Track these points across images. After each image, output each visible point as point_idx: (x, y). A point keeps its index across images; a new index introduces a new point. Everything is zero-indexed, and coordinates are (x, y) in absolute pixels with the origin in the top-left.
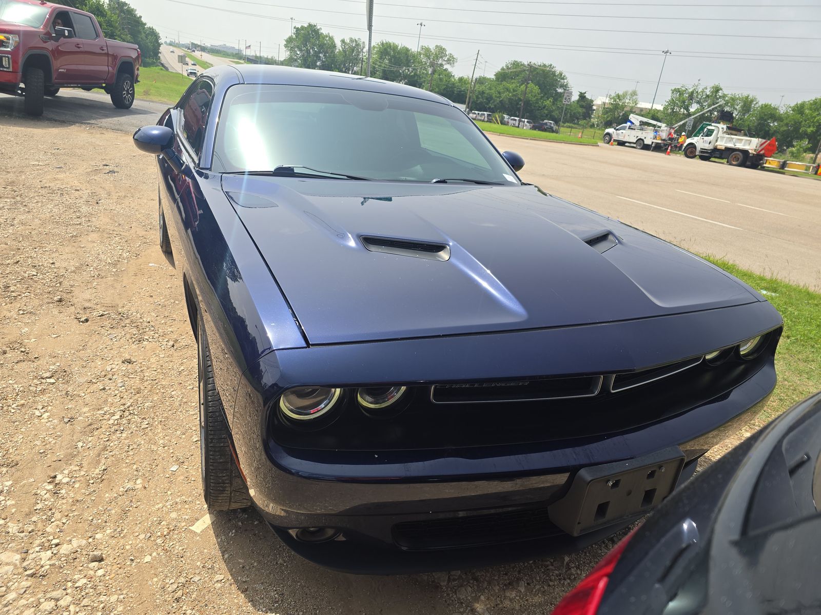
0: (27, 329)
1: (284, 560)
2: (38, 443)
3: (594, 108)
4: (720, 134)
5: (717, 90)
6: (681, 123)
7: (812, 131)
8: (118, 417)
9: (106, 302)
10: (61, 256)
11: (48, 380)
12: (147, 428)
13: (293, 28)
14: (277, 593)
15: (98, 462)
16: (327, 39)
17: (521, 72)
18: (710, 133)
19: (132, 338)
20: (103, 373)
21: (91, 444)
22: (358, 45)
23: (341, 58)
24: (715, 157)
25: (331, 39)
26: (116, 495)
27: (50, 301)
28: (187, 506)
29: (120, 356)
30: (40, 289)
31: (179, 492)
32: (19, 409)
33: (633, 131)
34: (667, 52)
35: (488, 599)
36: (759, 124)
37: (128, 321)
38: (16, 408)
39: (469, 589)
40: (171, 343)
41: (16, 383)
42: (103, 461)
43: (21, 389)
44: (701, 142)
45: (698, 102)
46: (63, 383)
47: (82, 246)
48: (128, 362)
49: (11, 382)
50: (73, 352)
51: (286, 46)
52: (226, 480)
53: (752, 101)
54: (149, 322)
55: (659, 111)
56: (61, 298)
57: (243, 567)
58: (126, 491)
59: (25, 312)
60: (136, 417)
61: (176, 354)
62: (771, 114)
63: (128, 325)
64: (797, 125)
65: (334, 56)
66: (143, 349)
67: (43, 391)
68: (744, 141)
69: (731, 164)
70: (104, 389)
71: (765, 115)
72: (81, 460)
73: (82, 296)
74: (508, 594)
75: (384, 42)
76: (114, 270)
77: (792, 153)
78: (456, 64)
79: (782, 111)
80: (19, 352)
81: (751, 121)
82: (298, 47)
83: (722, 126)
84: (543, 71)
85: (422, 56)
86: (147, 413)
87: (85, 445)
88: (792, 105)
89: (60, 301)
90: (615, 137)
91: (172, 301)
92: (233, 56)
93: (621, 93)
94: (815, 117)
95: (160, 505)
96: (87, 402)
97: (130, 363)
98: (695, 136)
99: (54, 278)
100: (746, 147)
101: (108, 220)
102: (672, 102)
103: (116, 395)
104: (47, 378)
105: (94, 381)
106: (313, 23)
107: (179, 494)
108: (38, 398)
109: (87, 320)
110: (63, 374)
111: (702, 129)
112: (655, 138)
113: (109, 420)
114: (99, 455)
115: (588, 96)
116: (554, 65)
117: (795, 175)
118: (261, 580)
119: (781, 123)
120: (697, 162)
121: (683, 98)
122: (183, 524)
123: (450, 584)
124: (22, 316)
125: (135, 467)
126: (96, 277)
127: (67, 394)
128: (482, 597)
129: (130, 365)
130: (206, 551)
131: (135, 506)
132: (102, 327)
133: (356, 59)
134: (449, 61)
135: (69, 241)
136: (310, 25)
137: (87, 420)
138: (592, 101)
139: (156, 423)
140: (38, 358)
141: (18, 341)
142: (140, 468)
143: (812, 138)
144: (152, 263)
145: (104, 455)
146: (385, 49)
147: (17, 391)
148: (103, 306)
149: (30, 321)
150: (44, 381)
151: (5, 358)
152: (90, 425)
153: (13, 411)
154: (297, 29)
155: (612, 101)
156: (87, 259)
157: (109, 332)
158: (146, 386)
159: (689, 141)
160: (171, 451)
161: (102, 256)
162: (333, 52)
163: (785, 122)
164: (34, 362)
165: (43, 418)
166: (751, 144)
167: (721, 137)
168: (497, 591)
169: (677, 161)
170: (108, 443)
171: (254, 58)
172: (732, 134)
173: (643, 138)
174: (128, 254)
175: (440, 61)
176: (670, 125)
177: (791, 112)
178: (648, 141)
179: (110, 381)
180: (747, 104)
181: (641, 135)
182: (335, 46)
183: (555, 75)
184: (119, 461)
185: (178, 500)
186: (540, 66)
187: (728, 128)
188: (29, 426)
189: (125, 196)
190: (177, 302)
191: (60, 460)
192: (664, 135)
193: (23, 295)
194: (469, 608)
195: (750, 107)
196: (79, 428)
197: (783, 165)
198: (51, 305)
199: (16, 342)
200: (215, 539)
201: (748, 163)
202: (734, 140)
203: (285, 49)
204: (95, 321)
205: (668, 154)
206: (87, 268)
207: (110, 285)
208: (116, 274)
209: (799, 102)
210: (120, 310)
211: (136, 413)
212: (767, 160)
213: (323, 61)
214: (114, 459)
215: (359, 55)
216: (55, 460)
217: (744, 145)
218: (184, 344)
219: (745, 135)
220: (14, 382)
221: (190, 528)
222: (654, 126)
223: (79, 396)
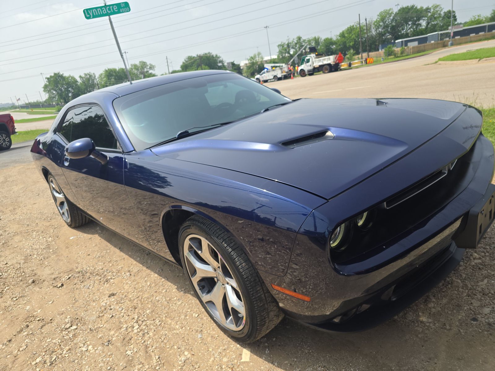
0: (29, 307)
1: (308, 350)
2: (102, 364)
3: (242, 68)
4: (314, 60)
5: (299, 38)
6: (292, 60)
7: (353, 44)
8: (138, 326)
9: (64, 270)
10: (7, 258)
11: (72, 328)
12: (161, 324)
13: (44, 79)
14: (322, 367)
15: (150, 356)
16: (70, 78)
17: (194, 61)
18: (308, 61)
19: (100, 282)
20: (103, 308)
21: (135, 349)
22: (90, 76)
23: (83, 87)
24: (316, 72)
25: (73, 78)
26: (180, 367)
27: (27, 285)
28: (228, 351)
29: (105, 295)
30: (13, 281)
31: (216, 346)
32: (70, 353)
33: (269, 73)
34: (266, 27)
35: (423, 313)
36: (327, 49)
37: (88, 274)
38: (67, 353)
39: (411, 313)
40: (128, 274)
41: (52, 339)
42: (153, 354)
43: (59, 341)
44: (305, 67)
45: (293, 48)
46: (82, 325)
47: (16, 246)
48: (112, 295)
49: (48, 340)
50: (71, 306)
51: (44, 91)
52: (266, 316)
53: (318, 39)
54: (102, 269)
55: (275, 59)
56: (33, 280)
57: (291, 365)
58: (184, 362)
59: (17, 298)
60: (148, 321)
61: (136, 278)
62: (330, 42)
63: (91, 276)
64: (344, 43)
65: (79, 87)
66: (114, 285)
67: (75, 336)
68: (326, 59)
69: (325, 73)
70: (113, 316)
71: (328, 44)
72: (139, 361)
73: (45, 273)
74: (430, 306)
75: (107, 69)
76: (51, 251)
77: (348, 58)
78: (155, 68)
79: (334, 39)
80: (37, 322)
81: (322, 49)
82: (53, 89)
83: (313, 55)
84: (207, 57)
85: (134, 70)
86: (152, 316)
87: (132, 351)
88: (338, 34)
89: (33, 282)
90: (261, 79)
91: (105, 251)
92: (10, 108)
93: (252, 56)
94: (351, 37)
95: (212, 359)
96: (109, 328)
97: (114, 295)
98: (301, 65)
99: (16, 271)
100: (329, 62)
101: (17, 226)
102: (281, 52)
103: (123, 316)
104: (69, 327)
105: (101, 315)
106: (56, 72)
107: (217, 347)
108: (75, 342)
109: (62, 285)
110: (77, 320)
111: (304, 60)
112: (282, 72)
113: (133, 331)
114: (147, 352)
115: (236, 63)
116: (211, 52)
117: (357, 67)
118: (306, 366)
119: (337, 45)
120: (308, 78)
121: (284, 48)
122: (236, 361)
123: (399, 316)
124: (17, 301)
125: (175, 347)
126: (43, 259)
127: (91, 330)
128: (420, 314)
129: (115, 296)
130: (262, 368)
131: (197, 367)
132: (75, 284)
133: (93, 85)
134: (150, 68)
135: (3, 247)
136: (55, 74)
137: (119, 338)
138: (239, 65)
139: (164, 318)
140: (52, 319)
141: (30, 316)
142: (180, 346)
143: (354, 47)
144: (72, 237)
145: (150, 350)
146: (109, 73)
147: (58, 343)
148: (65, 273)
149: (25, 301)
150: (69, 330)
151: (31, 329)
152: (124, 339)
153: (66, 356)
154: (48, 79)
155: (250, 61)
156: (27, 252)
157: (83, 285)
158: (136, 303)
159: (300, 68)
160: (188, 328)
161: (34, 247)
162: (76, 85)
163: (338, 44)
164: (51, 323)
165: (90, 350)
166: (330, 60)
167: (315, 61)
168: (423, 307)
169: (298, 81)
170: (146, 343)
171: (25, 105)
172: (319, 58)
173: (276, 75)
174: (50, 238)
175: (146, 70)
176: (287, 63)
177: (339, 38)
178: (279, 76)
179: (112, 310)
180: (317, 41)
181: (275, 73)
182: (77, 81)
183: (213, 57)
184: (162, 350)
185: (219, 351)
186: (204, 55)
187: (316, 55)
188: (86, 358)
189: (14, 209)
190: (108, 251)
191: (126, 367)
192: (286, 70)
193: (5, 289)
194: (419, 322)
195: (319, 43)
196: (119, 344)
197: (350, 65)
198: (30, 287)
199: (28, 317)
200: (261, 359)
201: (333, 70)
202: (322, 60)
203: (45, 93)
204: (68, 283)
205: (292, 78)
206: (32, 257)
207: (57, 260)
208: (54, 252)
209: (341, 32)
210: (77, 270)
211: (146, 319)
212: (341, 65)
213: (73, 93)
214: (158, 350)
215: (93, 82)
216: (122, 368)
217: (327, 61)
218: (136, 271)
219: (325, 56)
220: (50, 339)
221: (241, 361)
222: (279, 67)
223: (100, 327)
